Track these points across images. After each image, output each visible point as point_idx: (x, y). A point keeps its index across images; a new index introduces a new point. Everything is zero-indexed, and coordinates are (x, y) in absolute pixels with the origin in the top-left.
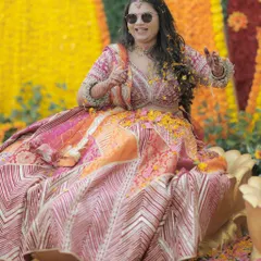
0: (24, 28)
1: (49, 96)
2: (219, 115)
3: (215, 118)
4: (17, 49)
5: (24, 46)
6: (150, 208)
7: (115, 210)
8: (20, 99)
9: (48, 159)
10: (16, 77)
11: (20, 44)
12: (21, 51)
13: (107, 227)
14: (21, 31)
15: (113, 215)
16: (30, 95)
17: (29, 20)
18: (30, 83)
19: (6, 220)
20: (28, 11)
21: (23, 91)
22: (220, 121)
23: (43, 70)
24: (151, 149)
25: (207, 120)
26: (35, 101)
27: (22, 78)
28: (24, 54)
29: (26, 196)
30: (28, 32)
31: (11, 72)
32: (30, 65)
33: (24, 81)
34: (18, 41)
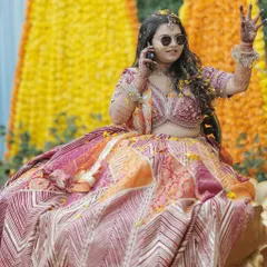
0: (59, 56)
1: (84, 127)
2: (259, 148)
3: (256, 150)
4: (51, 77)
5: (58, 75)
6: (168, 233)
7: (132, 237)
8: (53, 131)
9: (62, 185)
10: (50, 107)
11: (55, 73)
12: (56, 79)
13: (124, 255)
14: (55, 59)
15: (130, 241)
16: (64, 126)
17: (65, 47)
18: (64, 114)
19: (19, 249)
20: (64, 38)
21: (57, 122)
22: (261, 154)
23: (77, 100)
24: (166, 173)
25: (247, 153)
26: (69, 133)
27: (56, 109)
28: (59, 83)
29: (38, 224)
30: (63, 60)
31: (45, 102)
32: (65, 95)
33: (58, 112)
34: (52, 70)
